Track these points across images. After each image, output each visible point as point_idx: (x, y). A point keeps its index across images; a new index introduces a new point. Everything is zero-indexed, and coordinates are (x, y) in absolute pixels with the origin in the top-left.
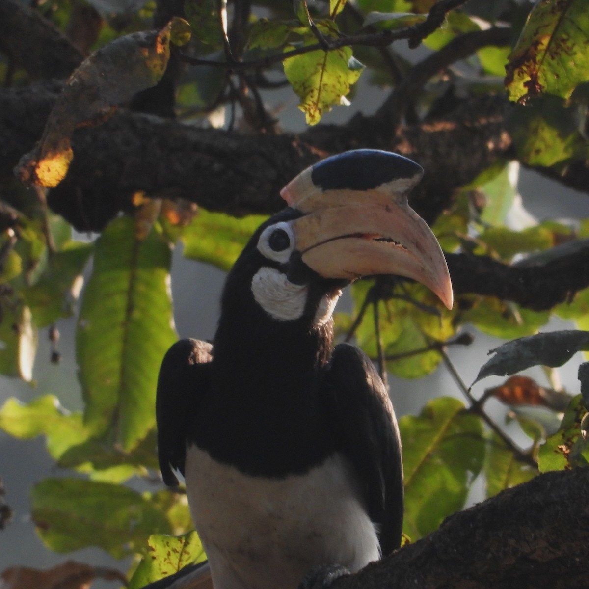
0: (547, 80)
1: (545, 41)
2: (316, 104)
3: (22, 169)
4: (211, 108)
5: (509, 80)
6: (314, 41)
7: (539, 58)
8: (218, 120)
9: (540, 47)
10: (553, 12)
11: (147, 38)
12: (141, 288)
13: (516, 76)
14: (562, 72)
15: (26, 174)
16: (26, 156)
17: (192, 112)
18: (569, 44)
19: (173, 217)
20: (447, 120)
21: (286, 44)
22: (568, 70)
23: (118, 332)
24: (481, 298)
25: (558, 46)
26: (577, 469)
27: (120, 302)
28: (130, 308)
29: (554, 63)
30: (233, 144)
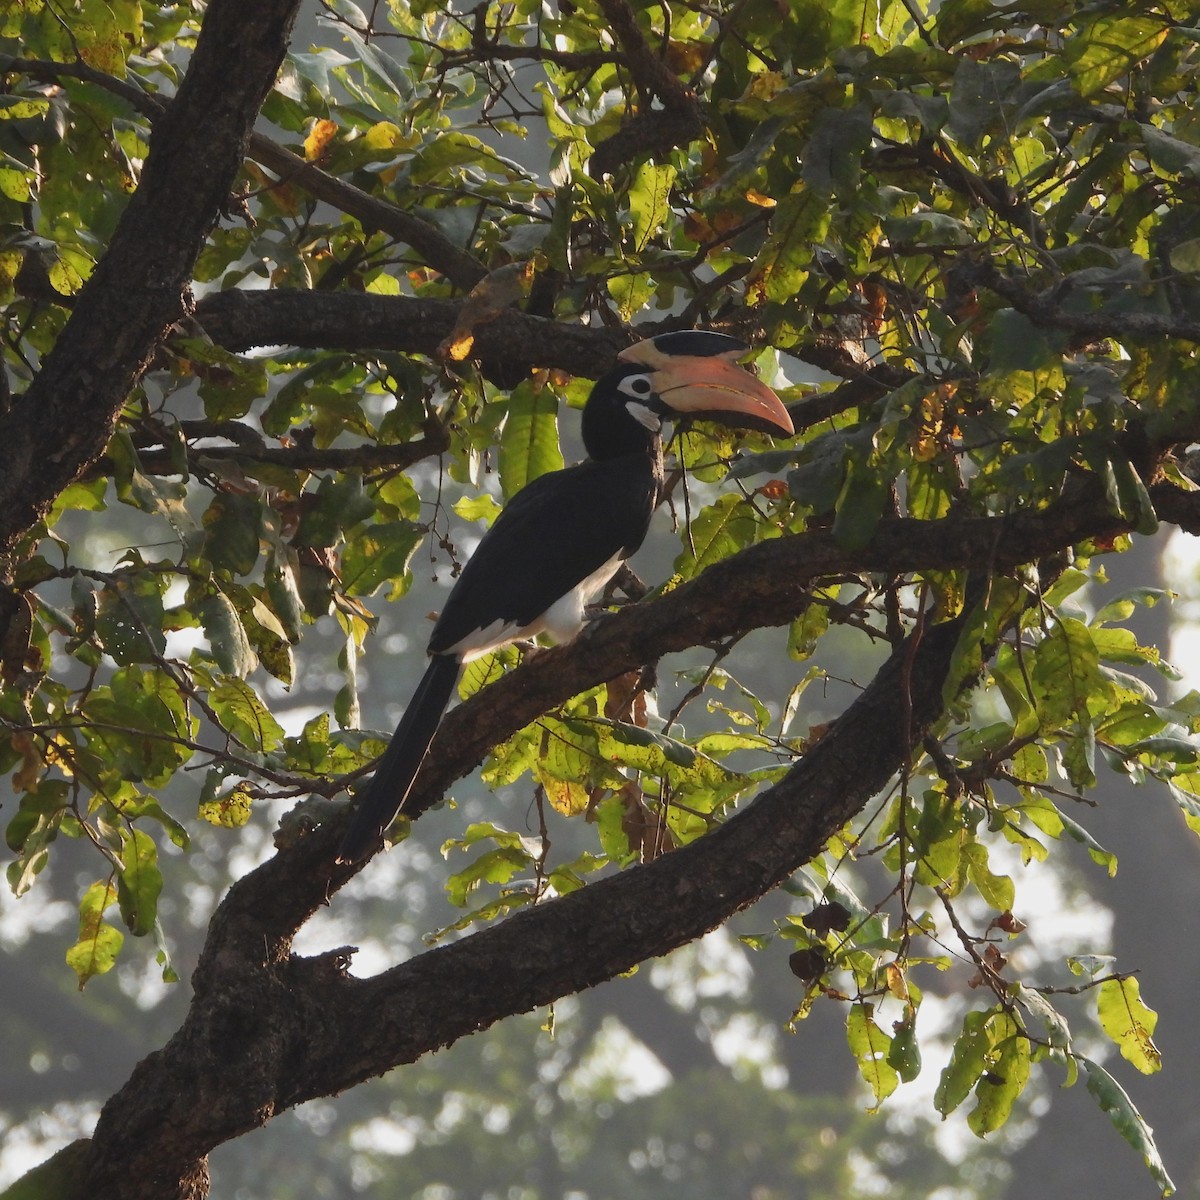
0: (771, 292)
1: (770, 268)
2: (628, 309)
3: (441, 349)
4: (581, 313)
5: (747, 292)
6: (626, 269)
7: (765, 279)
8: (586, 320)
9: (766, 272)
10: (774, 250)
11: (520, 267)
12: (539, 425)
13: (751, 290)
14: (780, 288)
15: (444, 352)
16: (445, 341)
17: (568, 315)
18: (785, 270)
19: (558, 381)
20: (727, 320)
21: (609, 271)
22: (784, 287)
23: (525, 453)
24: (750, 431)
25: (778, 272)
26: (787, 537)
27: (526, 434)
28: (532, 439)
29: (775, 282)
30: (590, 335)
